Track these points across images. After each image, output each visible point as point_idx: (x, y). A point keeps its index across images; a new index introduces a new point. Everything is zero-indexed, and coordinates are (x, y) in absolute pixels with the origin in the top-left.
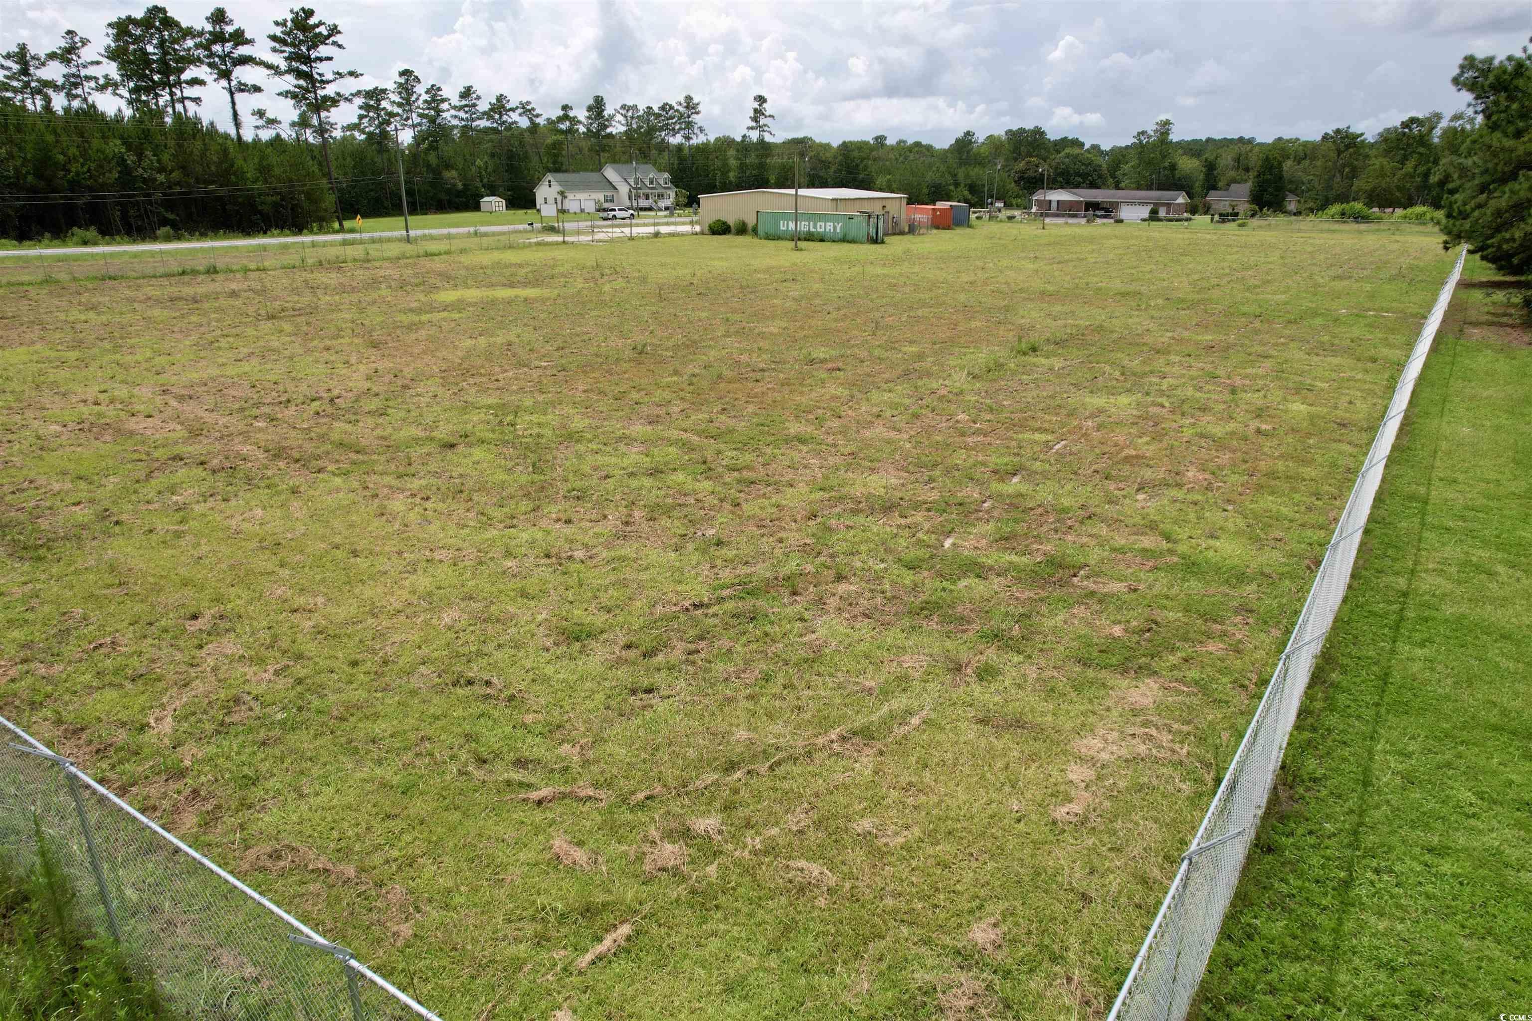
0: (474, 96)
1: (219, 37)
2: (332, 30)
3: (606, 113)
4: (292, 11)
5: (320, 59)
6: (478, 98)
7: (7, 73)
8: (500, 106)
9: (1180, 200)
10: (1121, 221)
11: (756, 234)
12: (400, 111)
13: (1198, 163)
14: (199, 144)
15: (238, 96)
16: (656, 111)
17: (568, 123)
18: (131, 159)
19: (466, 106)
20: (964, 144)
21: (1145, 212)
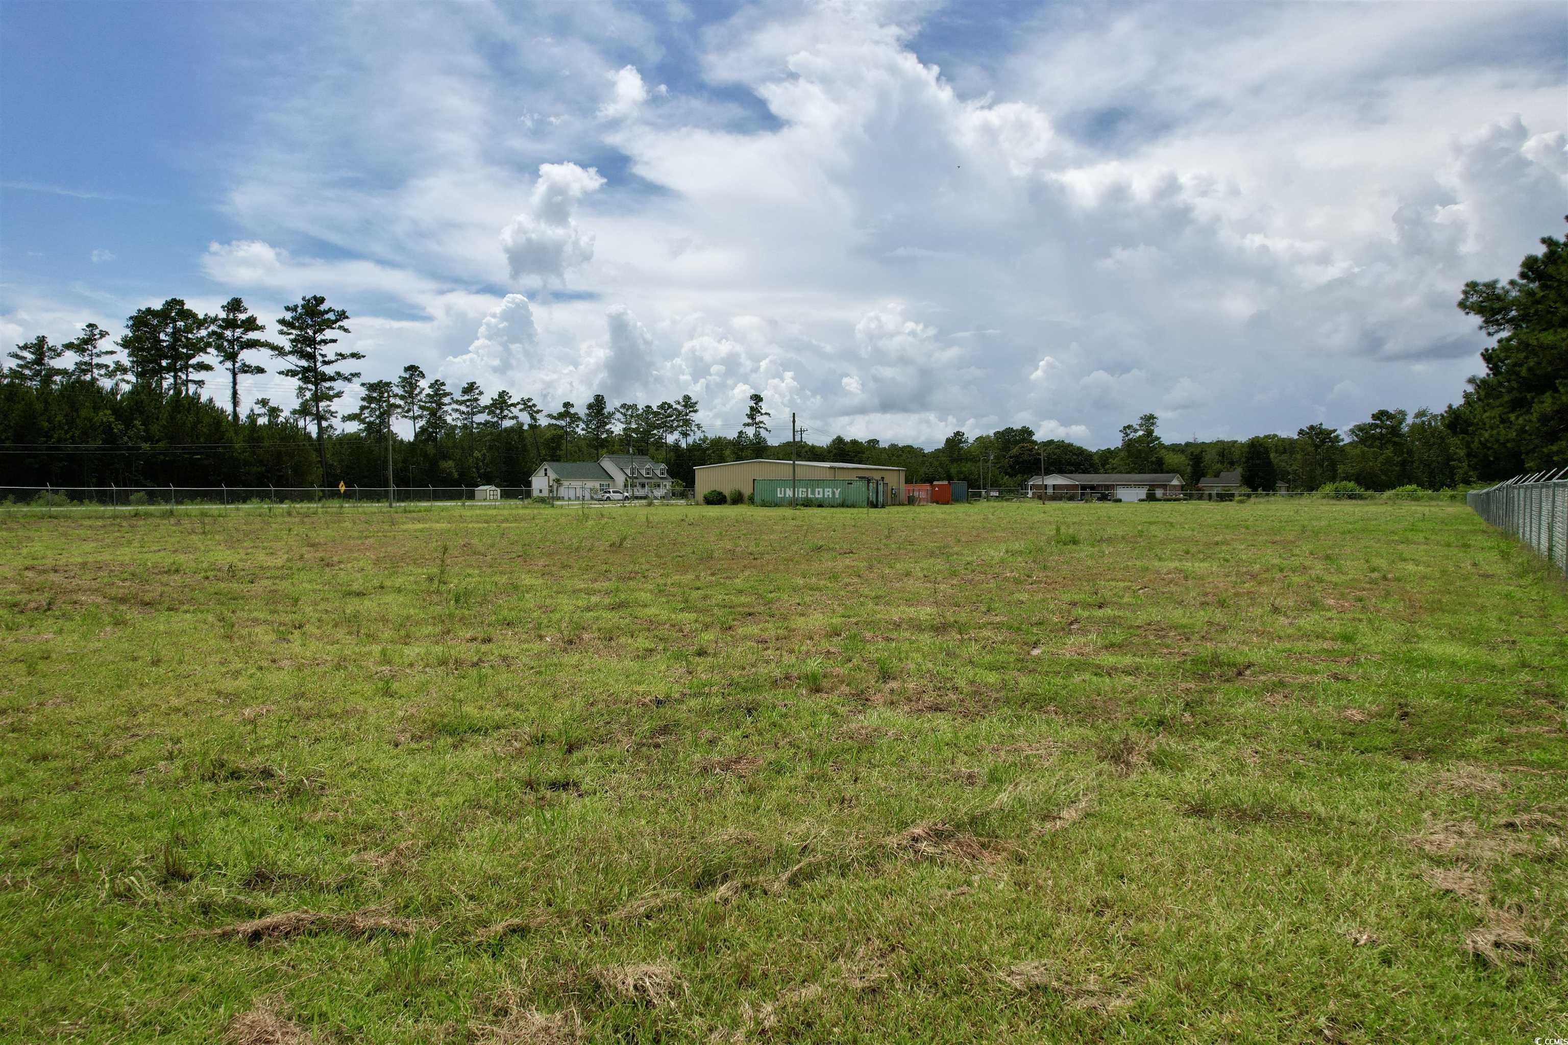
0: (477, 391)
1: (230, 324)
2: (340, 316)
3: (605, 411)
4: (304, 299)
5: (325, 342)
6: (481, 393)
7: (21, 362)
8: (501, 403)
9: (1175, 482)
10: (1120, 501)
11: (753, 503)
12: (402, 403)
13: (1183, 458)
14: (191, 418)
15: (241, 377)
16: (655, 409)
17: (568, 419)
18: (118, 427)
19: (468, 400)
20: (955, 442)
21: (1143, 493)
